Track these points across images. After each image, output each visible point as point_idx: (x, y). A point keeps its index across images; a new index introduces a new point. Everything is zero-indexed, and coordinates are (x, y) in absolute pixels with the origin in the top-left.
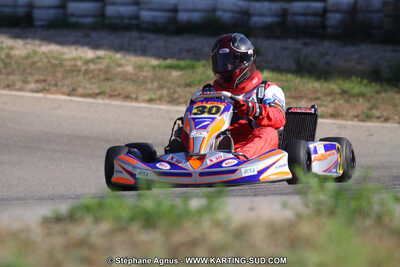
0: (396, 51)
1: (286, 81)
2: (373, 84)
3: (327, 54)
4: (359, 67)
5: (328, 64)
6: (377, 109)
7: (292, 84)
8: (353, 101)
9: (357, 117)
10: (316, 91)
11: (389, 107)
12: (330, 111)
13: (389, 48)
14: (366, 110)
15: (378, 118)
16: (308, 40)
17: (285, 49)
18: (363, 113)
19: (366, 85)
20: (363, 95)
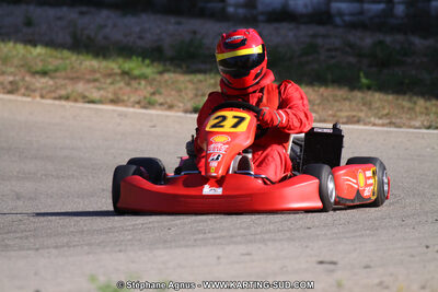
0: (179, 23)
1: (62, 58)
2: (155, 64)
3: (105, 26)
4: (141, 43)
5: (106, 38)
6: (160, 94)
7: (68, 62)
8: (135, 84)
9: (139, 103)
10: (93, 71)
11: (173, 93)
12: (110, 96)
13: (173, 20)
14: (148, 95)
15: (161, 104)
16: (84, 9)
17: (60, 18)
18: (145, 98)
19: (148, 66)
20: (144, 77)
